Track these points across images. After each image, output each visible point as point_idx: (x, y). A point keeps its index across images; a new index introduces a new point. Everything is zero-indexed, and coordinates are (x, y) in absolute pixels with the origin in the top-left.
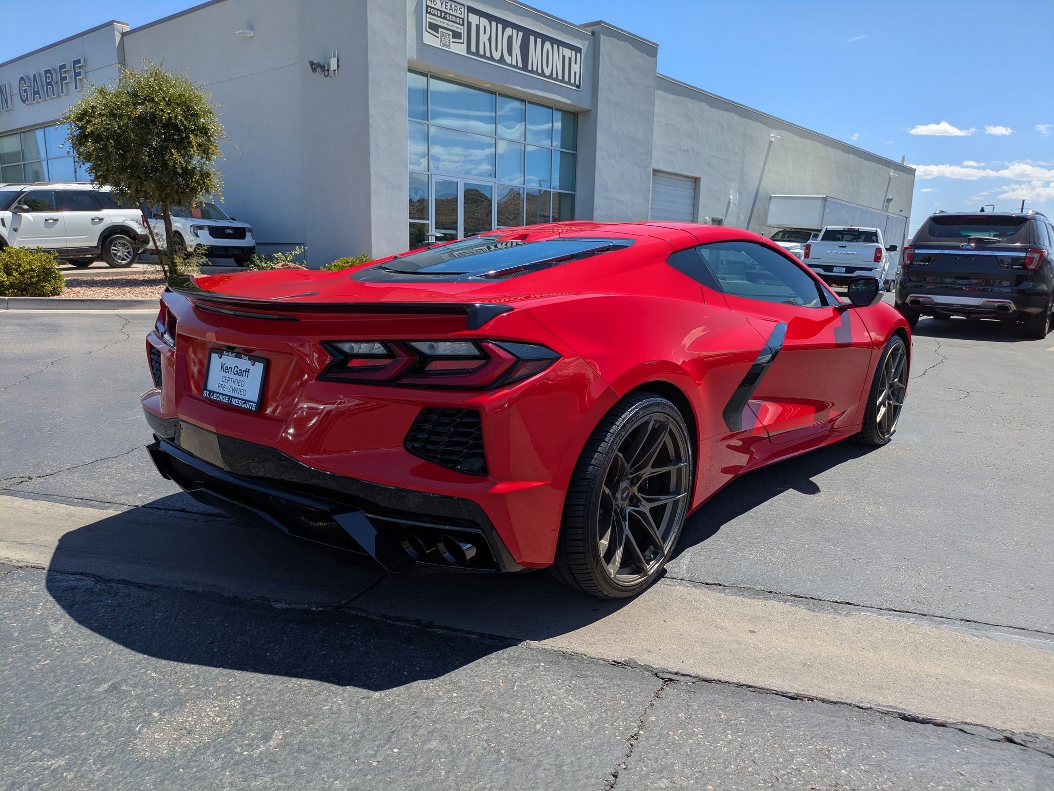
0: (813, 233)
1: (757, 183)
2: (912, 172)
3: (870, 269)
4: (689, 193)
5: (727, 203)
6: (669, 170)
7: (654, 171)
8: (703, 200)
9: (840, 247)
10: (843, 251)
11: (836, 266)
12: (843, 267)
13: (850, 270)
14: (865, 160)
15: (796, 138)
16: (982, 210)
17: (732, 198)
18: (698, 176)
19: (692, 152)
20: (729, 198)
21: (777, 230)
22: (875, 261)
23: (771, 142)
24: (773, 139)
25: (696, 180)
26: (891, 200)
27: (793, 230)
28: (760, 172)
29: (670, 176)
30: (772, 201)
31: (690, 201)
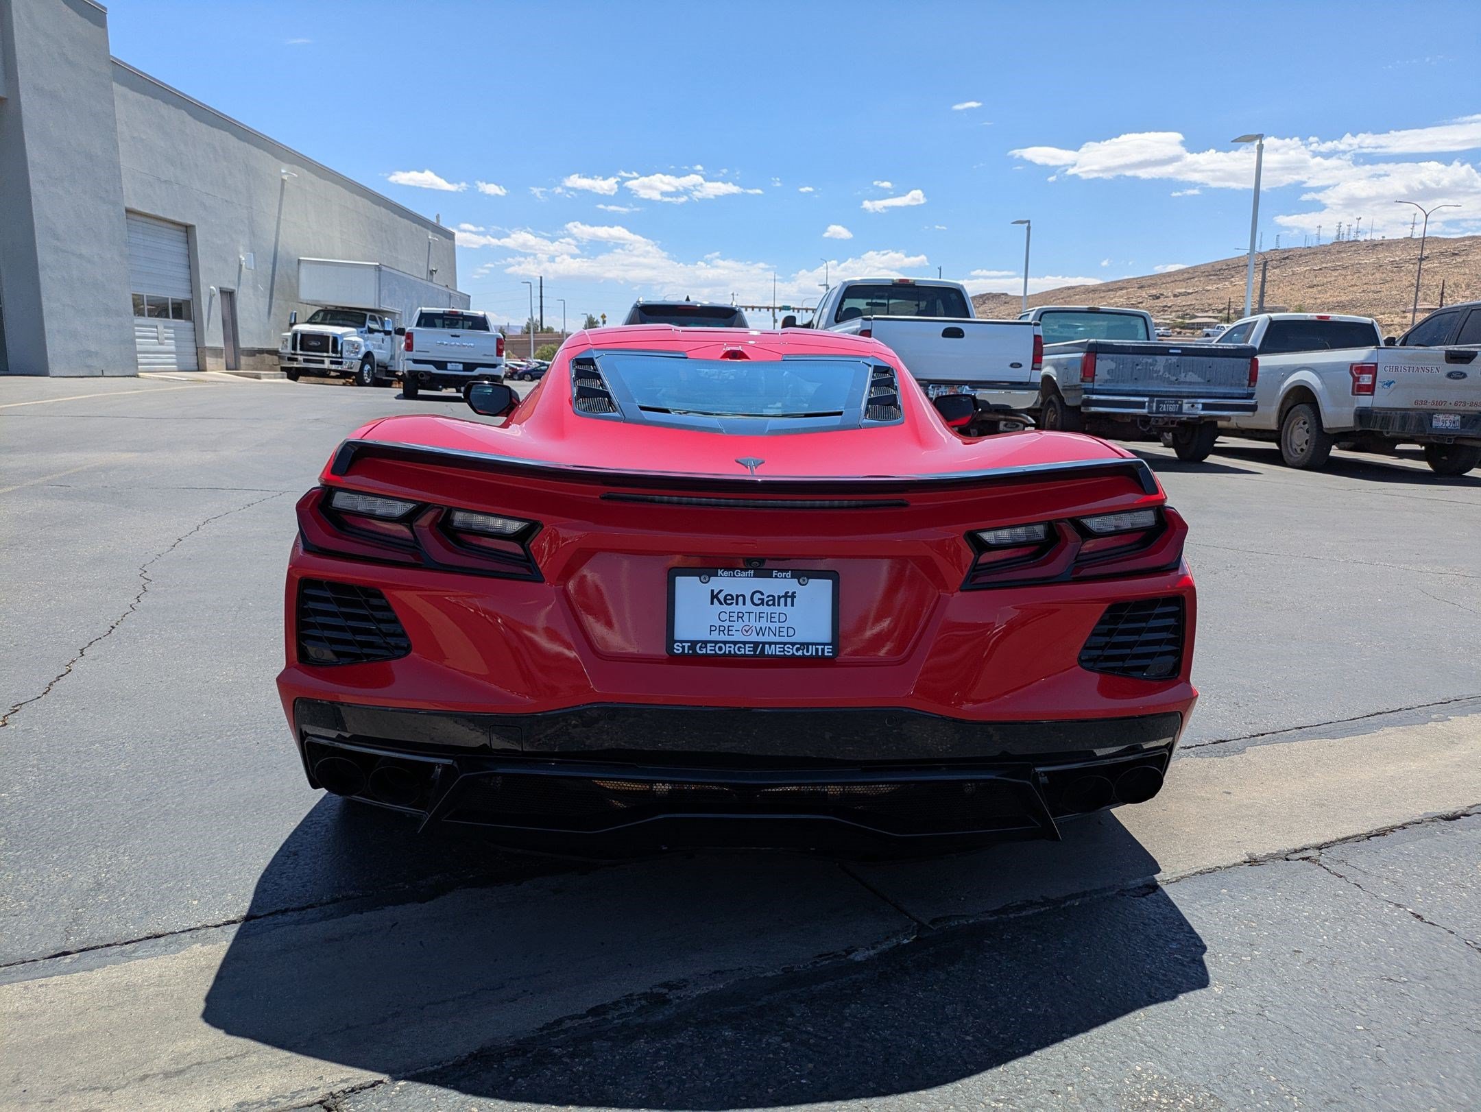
0: (369, 314)
1: (274, 239)
2: (451, 236)
3: (494, 366)
4: (181, 248)
5: (238, 266)
6: (147, 211)
7: (128, 211)
8: (203, 262)
9: (452, 336)
10: (454, 341)
11: (450, 362)
12: (460, 363)
13: (469, 366)
14: (400, 216)
15: (313, 178)
16: (688, 299)
17: (243, 259)
18: (190, 222)
19: (177, 186)
20: (240, 259)
21: (316, 309)
22: (497, 355)
23: (283, 180)
24: (285, 177)
25: (188, 230)
26: (435, 271)
27: (340, 309)
28: (275, 223)
29: (148, 220)
30: (302, 265)
31: (184, 261)
